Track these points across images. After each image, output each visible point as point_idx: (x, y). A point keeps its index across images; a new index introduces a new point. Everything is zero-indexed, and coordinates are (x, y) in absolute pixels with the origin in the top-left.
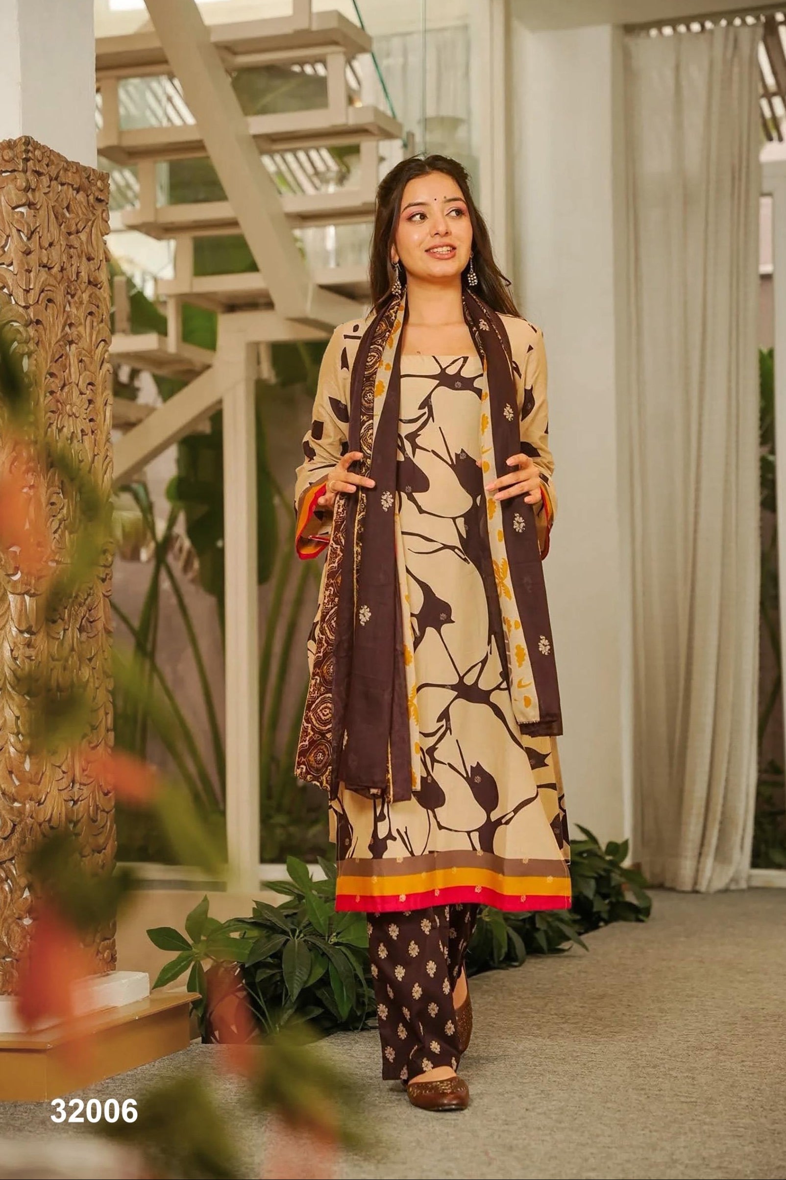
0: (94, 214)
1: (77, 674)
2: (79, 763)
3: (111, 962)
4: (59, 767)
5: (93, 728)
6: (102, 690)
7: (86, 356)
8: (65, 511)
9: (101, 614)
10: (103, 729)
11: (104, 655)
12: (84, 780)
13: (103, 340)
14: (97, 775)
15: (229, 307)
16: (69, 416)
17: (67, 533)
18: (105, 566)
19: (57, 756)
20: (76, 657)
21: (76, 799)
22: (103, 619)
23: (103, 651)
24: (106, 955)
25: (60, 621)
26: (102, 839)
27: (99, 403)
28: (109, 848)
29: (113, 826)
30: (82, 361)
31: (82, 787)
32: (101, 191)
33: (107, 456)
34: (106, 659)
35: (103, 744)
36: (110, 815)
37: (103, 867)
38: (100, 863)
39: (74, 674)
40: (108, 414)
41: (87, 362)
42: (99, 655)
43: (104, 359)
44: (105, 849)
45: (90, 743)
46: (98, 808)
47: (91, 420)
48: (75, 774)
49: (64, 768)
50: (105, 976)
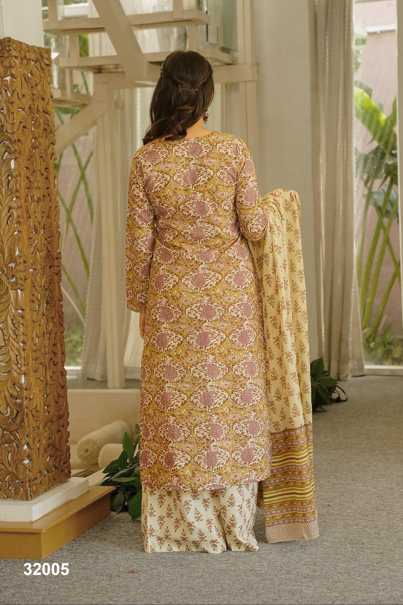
0: (44, 73)
1: (46, 327)
2: (49, 373)
3: (68, 475)
4: (39, 378)
5: (55, 354)
6: (59, 333)
7: (43, 153)
8: (36, 241)
9: (57, 292)
10: (60, 354)
11: (59, 314)
12: (52, 382)
13: (52, 143)
14: (58, 379)
15: (99, 70)
16: (36, 188)
17: (38, 253)
18: (57, 266)
19: (38, 373)
20: (45, 319)
21: (48, 393)
22: (58, 295)
23: (59, 312)
24: (66, 471)
25: (36, 301)
26: (62, 412)
27: (51, 178)
28: (65, 415)
29: (67, 403)
30: (41, 157)
31: (51, 386)
32: (47, 59)
33: (56, 206)
34: (60, 316)
35: (60, 361)
36: (65, 398)
37: (63, 426)
38: (62, 424)
39: (45, 327)
40: (56, 183)
41: (44, 157)
42: (56, 315)
43: (53, 153)
44: (63, 416)
45: (54, 362)
46: (59, 396)
47: (47, 188)
48: (47, 380)
49: (41, 379)
50: (66, 482)
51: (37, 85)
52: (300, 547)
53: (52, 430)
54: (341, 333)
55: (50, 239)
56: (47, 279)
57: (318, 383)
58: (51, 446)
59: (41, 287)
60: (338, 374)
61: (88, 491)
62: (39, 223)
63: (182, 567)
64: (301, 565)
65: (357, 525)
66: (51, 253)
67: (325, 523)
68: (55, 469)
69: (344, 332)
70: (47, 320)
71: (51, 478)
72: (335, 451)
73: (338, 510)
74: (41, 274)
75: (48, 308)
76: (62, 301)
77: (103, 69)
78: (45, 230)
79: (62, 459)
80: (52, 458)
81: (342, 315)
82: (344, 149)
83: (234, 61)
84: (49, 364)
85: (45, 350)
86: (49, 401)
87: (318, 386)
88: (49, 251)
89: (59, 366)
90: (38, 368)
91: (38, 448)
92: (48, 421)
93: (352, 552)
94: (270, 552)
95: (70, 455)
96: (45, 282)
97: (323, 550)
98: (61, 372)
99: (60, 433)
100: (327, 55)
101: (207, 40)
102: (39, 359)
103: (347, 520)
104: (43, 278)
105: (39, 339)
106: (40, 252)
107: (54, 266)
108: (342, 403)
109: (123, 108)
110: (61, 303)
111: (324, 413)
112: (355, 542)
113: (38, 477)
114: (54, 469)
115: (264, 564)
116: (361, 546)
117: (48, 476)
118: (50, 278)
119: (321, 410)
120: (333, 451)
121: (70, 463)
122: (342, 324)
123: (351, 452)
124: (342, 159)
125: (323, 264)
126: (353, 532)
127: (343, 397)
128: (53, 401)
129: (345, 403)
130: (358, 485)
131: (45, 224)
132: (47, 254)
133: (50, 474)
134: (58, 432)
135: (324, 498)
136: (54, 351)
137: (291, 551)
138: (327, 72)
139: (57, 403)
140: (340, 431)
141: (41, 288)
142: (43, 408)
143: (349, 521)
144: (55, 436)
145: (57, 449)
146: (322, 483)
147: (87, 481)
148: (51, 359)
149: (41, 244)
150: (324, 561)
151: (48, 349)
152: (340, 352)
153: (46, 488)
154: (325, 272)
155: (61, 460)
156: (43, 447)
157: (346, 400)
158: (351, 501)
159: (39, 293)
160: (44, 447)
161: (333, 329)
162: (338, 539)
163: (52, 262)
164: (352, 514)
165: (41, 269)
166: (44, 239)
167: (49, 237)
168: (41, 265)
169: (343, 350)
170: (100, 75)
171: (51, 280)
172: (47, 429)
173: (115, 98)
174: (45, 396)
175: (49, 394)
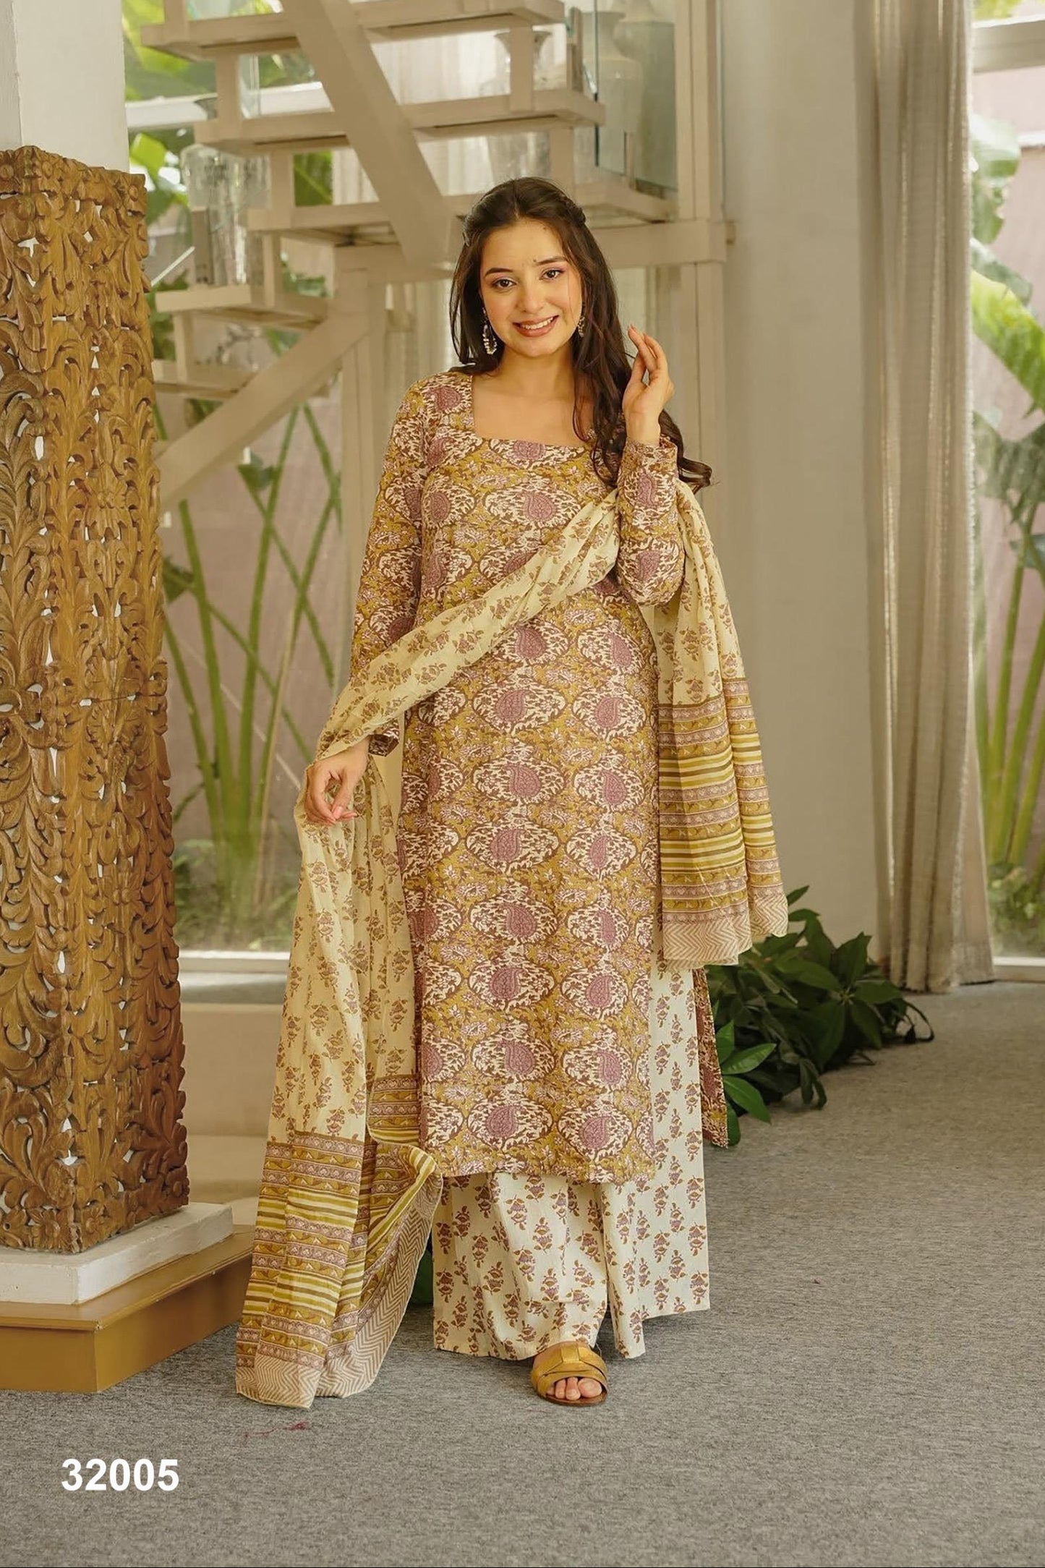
0: (127, 233)
1: (124, 840)
2: (131, 952)
3: (182, 1196)
4: (104, 962)
5: (148, 905)
6: (158, 854)
7: (121, 425)
8: (100, 633)
9: (153, 757)
10: (160, 905)
11: (160, 810)
12: (138, 973)
13: (144, 399)
14: (156, 964)
15: (347, 238)
16: (102, 507)
17: (104, 661)
18: (156, 695)
19: (101, 948)
20: (121, 819)
21: (128, 998)
22: (156, 763)
23: (159, 805)
24: (175, 1188)
25: (98, 776)
26: (165, 1044)
27: (142, 482)
28: (174, 1053)
29: (178, 1025)
30: (117, 432)
31: (136, 983)
32: (135, 200)
33: (155, 551)
34: (162, 815)
35: (162, 923)
36: (174, 1011)
37: (168, 1079)
38: (164, 1075)
39: (120, 840)
40: (154, 494)
41: (123, 433)
42: (153, 811)
43: (147, 423)
44: (169, 1055)
45: (144, 925)
46: (157, 1005)
47: (132, 508)
48: (125, 968)
49: (110, 963)
50: (174, 1213)
51: (105, 260)
52: (718, 1377)
53: (137, 1087)
54: (934, 877)
55: (137, 628)
56: (128, 725)
57: (852, 995)
58: (135, 1126)
59: (111, 742)
60: (927, 977)
61: (231, 1236)
62: (108, 589)
63: (421, 1418)
64: (708, 1417)
65: (871, 1328)
66: (138, 663)
67: (794, 1324)
68: (148, 1180)
69: (941, 874)
70: (127, 822)
71: (135, 1203)
72: (867, 1157)
73: (834, 1293)
74: (112, 711)
75: (131, 794)
76: (167, 778)
77: (361, 236)
78: (126, 608)
79: (164, 1157)
80: (138, 1154)
81: (938, 833)
82: (944, 427)
83: (667, 215)
84: (131, 929)
85: (120, 895)
86: (130, 1018)
87: (851, 1002)
88: (134, 659)
89: (158, 934)
90: (101, 937)
91: (100, 1130)
92: (128, 1065)
93: (840, 1390)
94: (640, 1387)
95: (185, 1147)
96: (123, 731)
97: (770, 1383)
98: (164, 949)
99: (159, 1095)
100: (905, 199)
101: (597, 164)
102: (104, 915)
103: (850, 1316)
104: (116, 720)
105: (106, 868)
106: (109, 660)
107: (146, 695)
108: (920, 1045)
109: (411, 329)
110: (165, 782)
111: (868, 1067)
112: (855, 1367)
113: (99, 1199)
114: (142, 1180)
115: (621, 1414)
116: (867, 1376)
117: (127, 1197)
118: (137, 723)
119: (862, 1060)
120: (862, 1157)
121: (185, 1169)
122: (936, 856)
123: (908, 1159)
124: (940, 451)
125: (892, 708)
126: (856, 1345)
127: (922, 1031)
128: (141, 1018)
129: (928, 1045)
130: (900, 1235)
131: (124, 594)
132: (128, 664)
133: (132, 1194)
134: (155, 1092)
135: (810, 1264)
136: (147, 899)
137: (693, 1385)
138: (904, 241)
139: (153, 1024)
140: (894, 1109)
141: (111, 747)
142: (112, 1035)
143: (853, 1320)
144: (145, 1100)
145: (150, 1134)
146: (814, 1229)
147: (229, 1211)
148: (137, 917)
149: (113, 639)
150: (766, 1409)
151: (128, 894)
152: (931, 922)
153: (120, 1225)
154: (898, 728)
155: (161, 1160)
156: (112, 1128)
157: (932, 1038)
158: (872, 1272)
159: (106, 757)
160: (117, 1128)
161: (916, 868)
162: (816, 1359)
163: (141, 684)
164: (865, 1304)
165: (112, 700)
166: (119, 629)
167: (135, 625)
168: (112, 691)
169: (938, 919)
170: (350, 250)
171: (137, 727)
172: (125, 1084)
173: (389, 305)
174: (122, 1005)
175: (131, 1000)
